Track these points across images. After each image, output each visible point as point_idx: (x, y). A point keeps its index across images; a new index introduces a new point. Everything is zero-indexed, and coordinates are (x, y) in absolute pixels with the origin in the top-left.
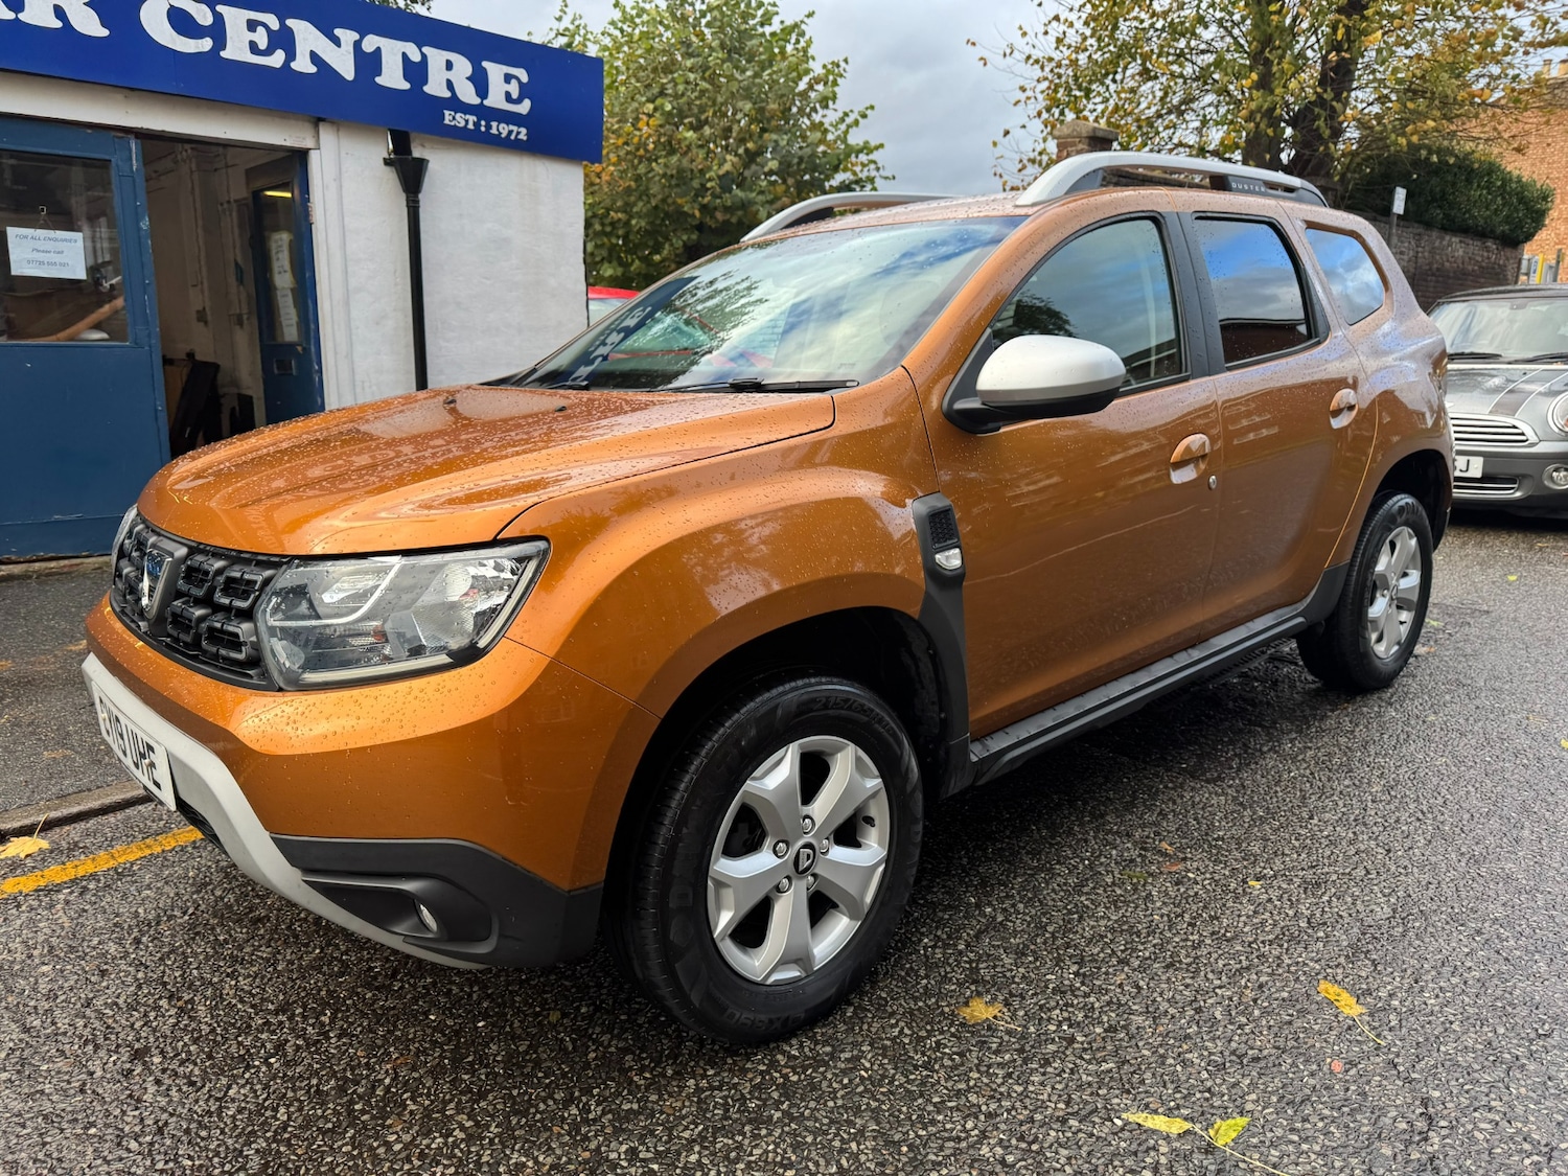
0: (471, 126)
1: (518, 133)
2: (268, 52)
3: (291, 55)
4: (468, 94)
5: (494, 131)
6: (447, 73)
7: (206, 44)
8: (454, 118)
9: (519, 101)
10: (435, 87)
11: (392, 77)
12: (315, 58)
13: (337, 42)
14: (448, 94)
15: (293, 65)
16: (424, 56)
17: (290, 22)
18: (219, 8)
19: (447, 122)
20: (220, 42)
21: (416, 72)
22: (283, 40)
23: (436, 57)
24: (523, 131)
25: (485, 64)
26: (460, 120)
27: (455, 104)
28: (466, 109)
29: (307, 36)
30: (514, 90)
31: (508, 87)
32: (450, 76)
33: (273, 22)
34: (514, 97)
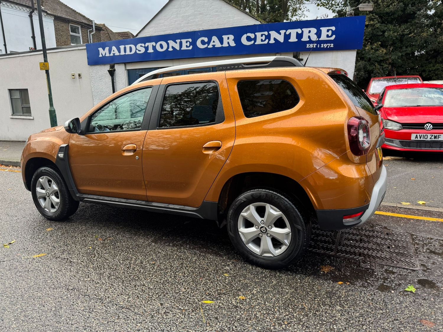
0: (315, 47)
1: (330, 46)
2: (265, 40)
3: (269, 40)
4: (314, 38)
5: (322, 46)
6: (309, 34)
7: (252, 42)
8: (310, 46)
10: (305, 38)
11: (293, 39)
12: (275, 39)
13: (280, 34)
14: (308, 40)
15: (270, 42)
16: (303, 31)
17: (270, 32)
18: (256, 33)
19: (307, 47)
20: (255, 41)
21: (299, 36)
22: (268, 37)
23: (306, 30)
25: (321, 28)
26: (311, 46)
27: (310, 42)
28: (313, 42)
29: (274, 34)
30: (330, 33)
31: (328, 33)
32: (310, 34)
33: (266, 33)
34: (330, 35)
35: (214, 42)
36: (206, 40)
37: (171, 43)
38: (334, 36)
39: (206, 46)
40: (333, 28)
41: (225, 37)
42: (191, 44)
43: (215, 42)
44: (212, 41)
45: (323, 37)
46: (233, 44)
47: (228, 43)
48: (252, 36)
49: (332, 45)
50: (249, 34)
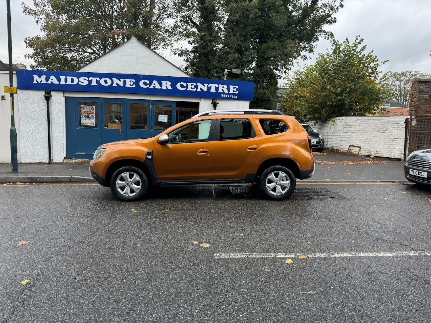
0: (226, 96)
2: (194, 89)
3: (197, 89)
4: (226, 91)
5: (231, 97)
7: (185, 89)
9: (236, 91)
10: (220, 91)
11: (213, 90)
12: (201, 89)
13: (204, 86)
14: (222, 92)
15: (197, 90)
16: (219, 86)
17: (197, 84)
18: (187, 83)
19: (222, 96)
20: (187, 88)
21: (217, 89)
22: (196, 87)
23: (221, 86)
24: (237, 96)
25: (230, 86)
26: (224, 96)
27: (224, 93)
28: (225, 94)
29: (200, 85)
30: (235, 90)
31: (234, 89)
32: (223, 89)
33: (195, 84)
34: (235, 91)
35: (154, 84)
36: (148, 82)
37: (116, 81)
38: (237, 92)
39: (148, 86)
40: (237, 87)
41: (164, 83)
42: (134, 83)
43: (156, 84)
44: (153, 84)
45: (231, 91)
46: (170, 88)
47: (166, 87)
48: (185, 84)
49: (236, 97)
50: (182, 83)
